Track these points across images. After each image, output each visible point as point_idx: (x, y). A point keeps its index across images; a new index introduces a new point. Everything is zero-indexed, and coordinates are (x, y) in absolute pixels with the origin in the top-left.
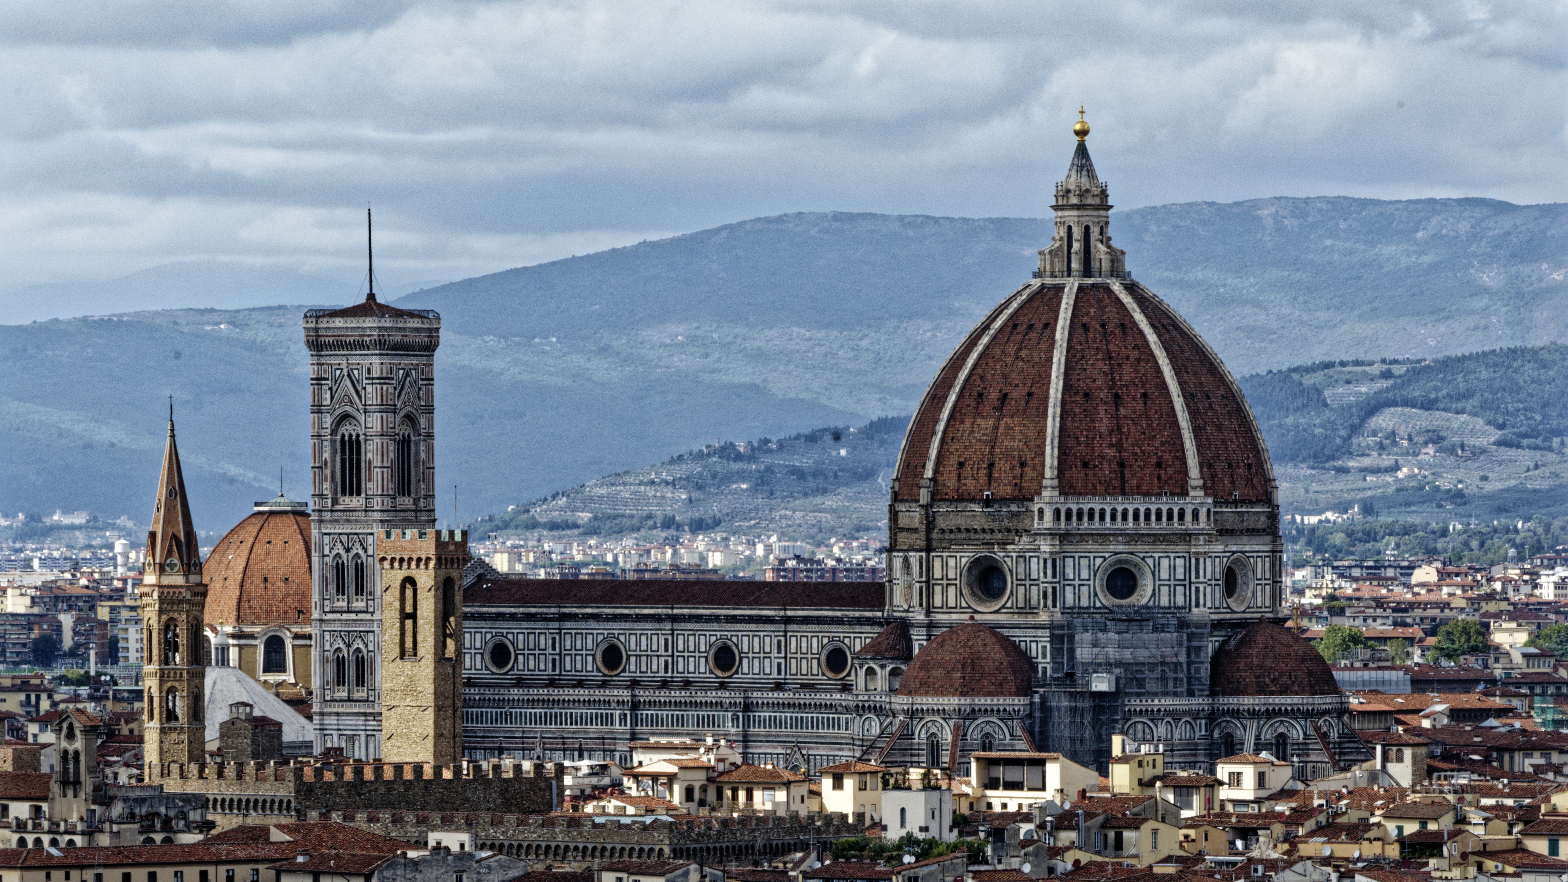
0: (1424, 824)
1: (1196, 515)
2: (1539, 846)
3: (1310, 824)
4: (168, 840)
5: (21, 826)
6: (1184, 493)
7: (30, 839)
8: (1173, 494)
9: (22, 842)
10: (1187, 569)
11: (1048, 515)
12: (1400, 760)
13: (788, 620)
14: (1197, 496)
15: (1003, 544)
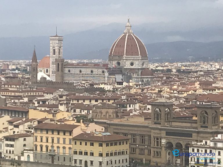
0: (161, 89)
1: (139, 57)
2: (172, 91)
3: (149, 89)
4: (33, 90)
5: (18, 88)
6: (138, 55)
7: (19, 89)
8: (137, 55)
9: (18, 90)
10: (139, 63)
11: (125, 57)
12: (159, 82)
13: (98, 68)
14: (140, 56)
15: (120, 60)
